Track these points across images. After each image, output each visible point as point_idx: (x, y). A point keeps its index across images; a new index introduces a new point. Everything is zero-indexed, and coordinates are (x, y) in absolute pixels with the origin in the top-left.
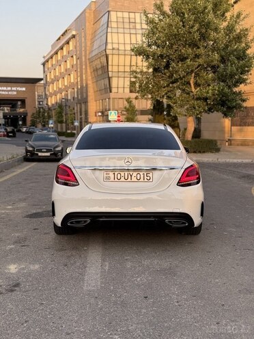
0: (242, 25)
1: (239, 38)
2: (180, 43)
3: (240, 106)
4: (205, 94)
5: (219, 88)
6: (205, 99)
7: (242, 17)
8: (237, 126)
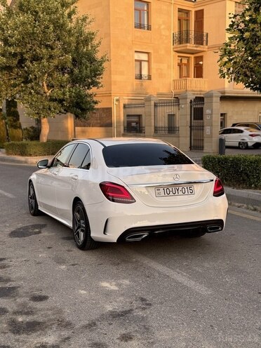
0: (88, 28)
1: (86, 41)
2: (34, 42)
3: (93, 109)
4: (62, 96)
5: (76, 90)
6: (61, 101)
7: (88, 21)
8: (81, 126)
